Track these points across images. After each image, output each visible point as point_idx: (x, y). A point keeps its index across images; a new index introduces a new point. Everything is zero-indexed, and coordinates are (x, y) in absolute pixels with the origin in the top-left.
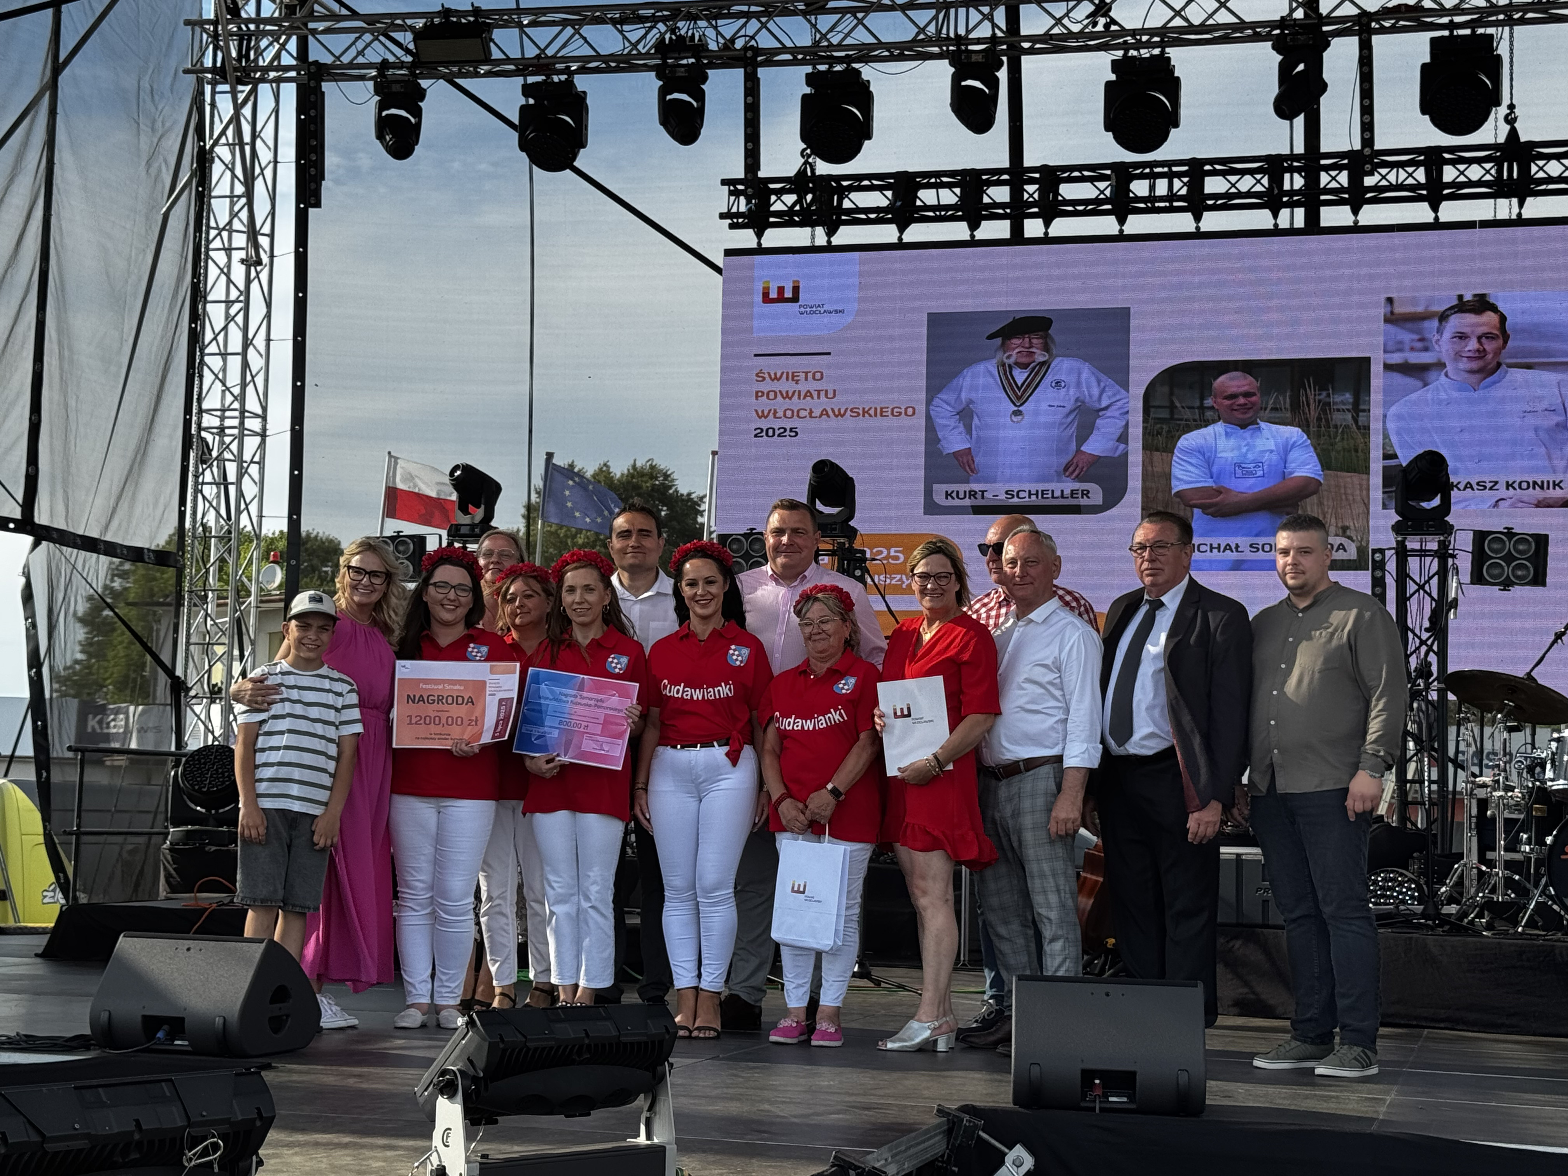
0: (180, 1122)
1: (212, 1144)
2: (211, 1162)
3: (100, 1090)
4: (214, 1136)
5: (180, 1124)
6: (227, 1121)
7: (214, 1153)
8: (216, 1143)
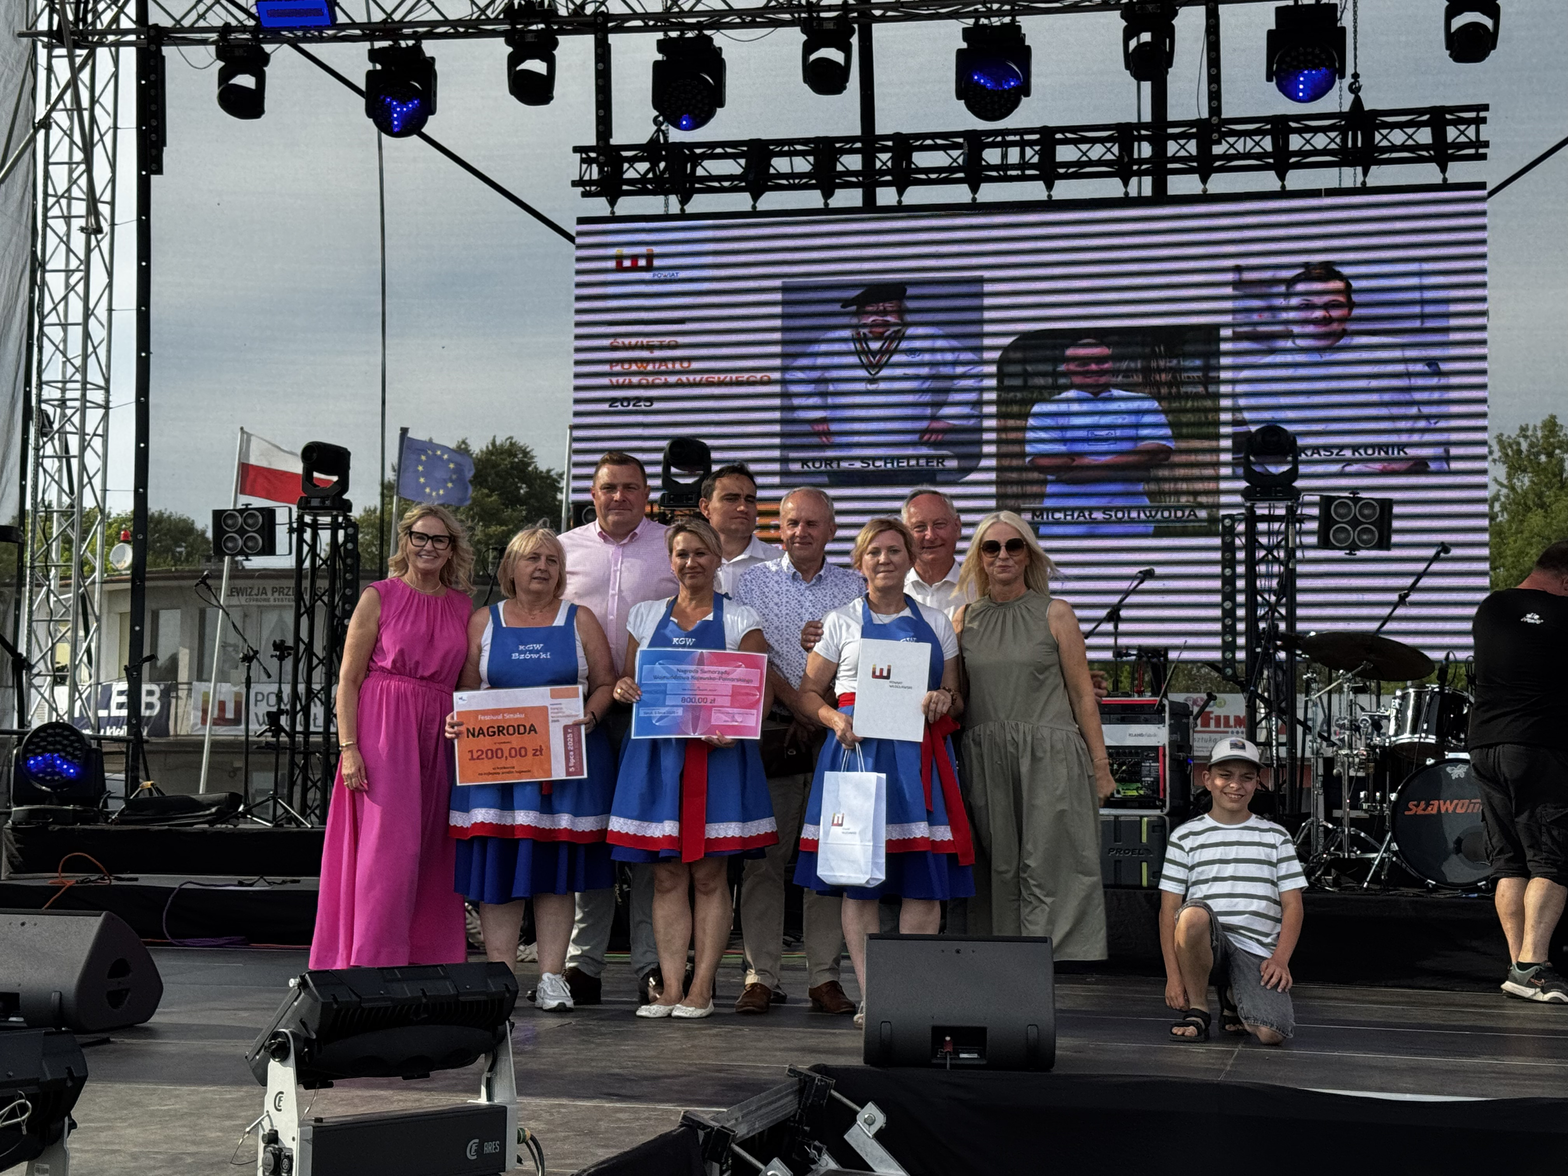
1: (20, 1105)
2: (19, 1123)
4: (21, 1097)
6: (35, 1082)
7: (22, 1115)
8: (25, 1105)
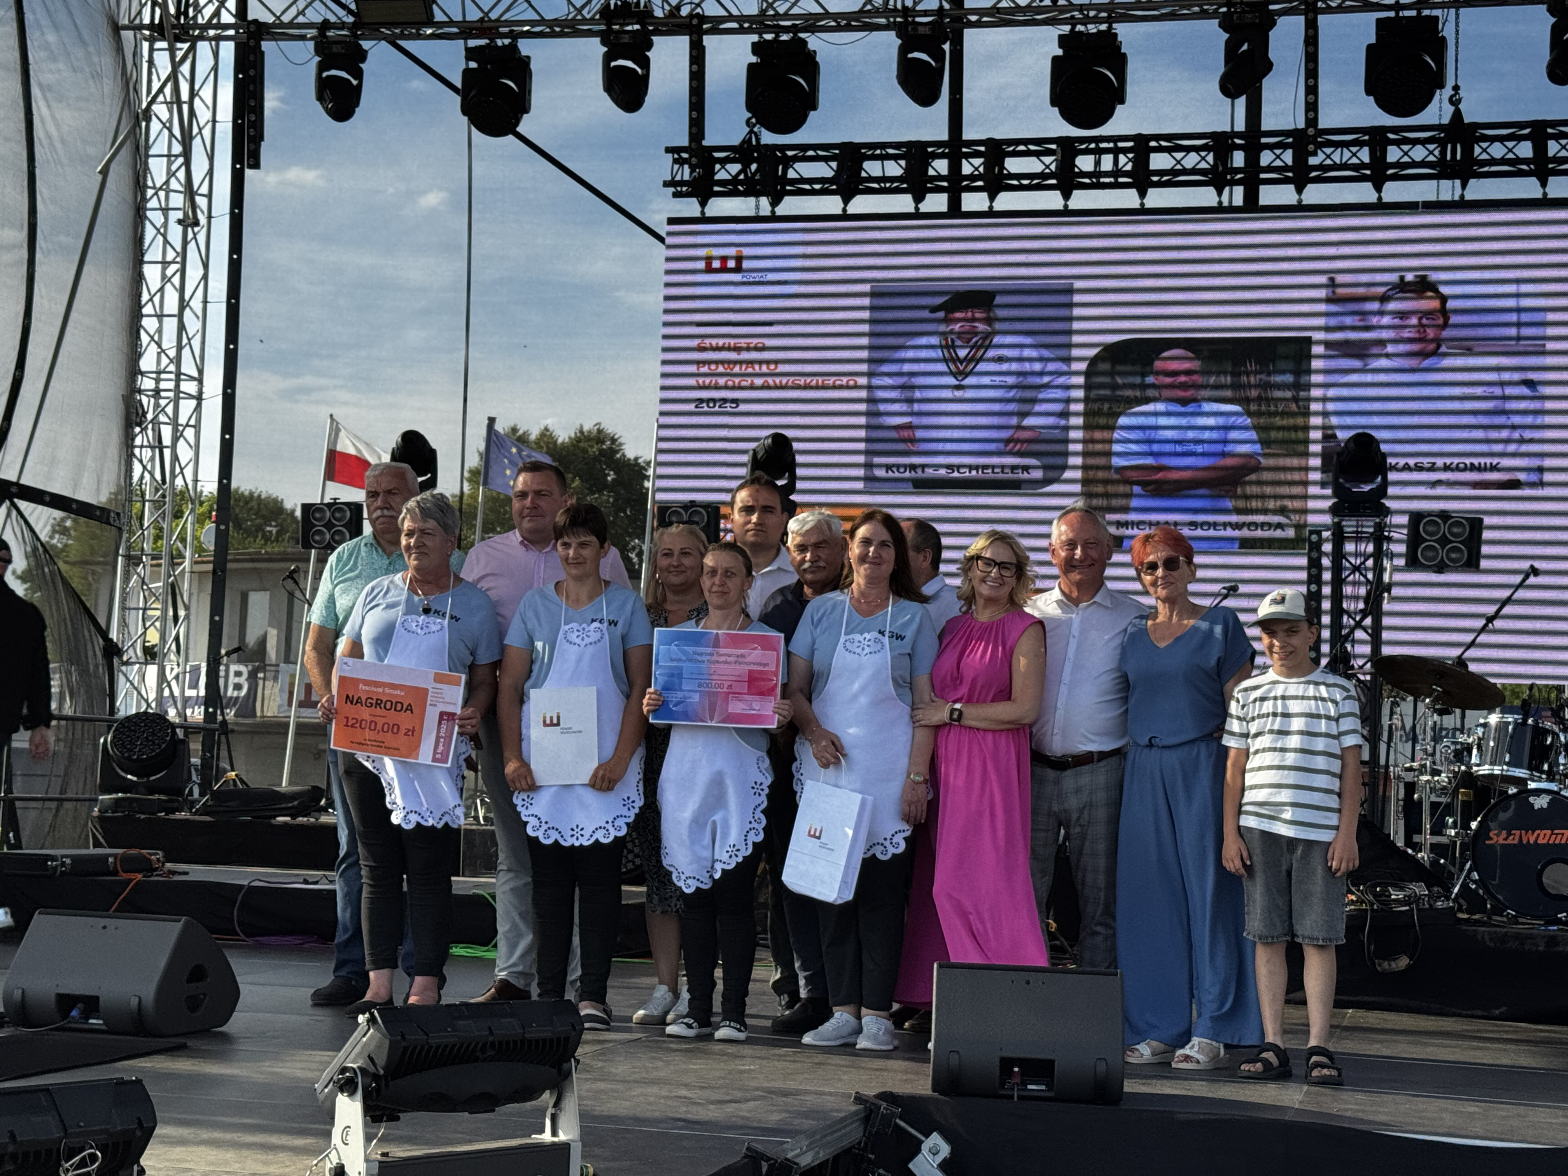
1: (90, 1155)
2: (88, 1172)
4: (92, 1147)
5: (56, 1135)
6: (105, 1131)
7: (92, 1164)
8: (95, 1154)
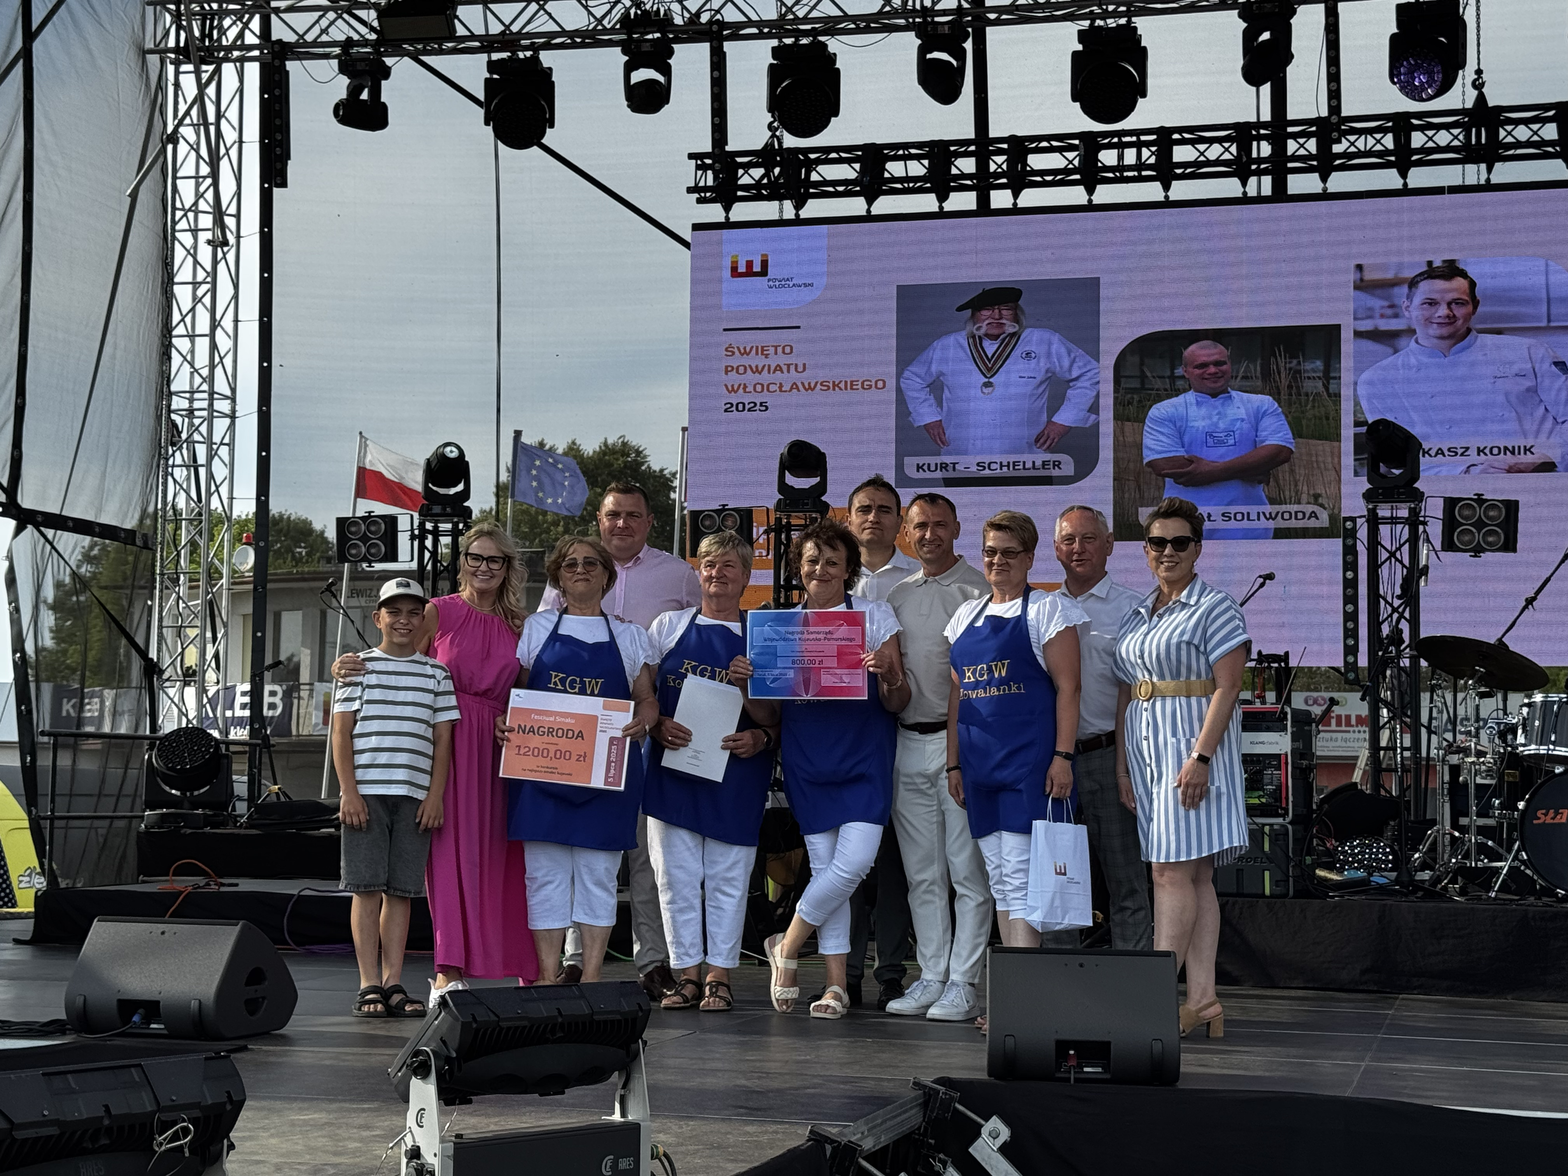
0: (150, 1107)
1: (183, 1128)
2: (181, 1145)
3: (69, 1076)
4: (184, 1121)
5: (149, 1109)
6: (197, 1105)
7: (185, 1138)
8: (187, 1128)
